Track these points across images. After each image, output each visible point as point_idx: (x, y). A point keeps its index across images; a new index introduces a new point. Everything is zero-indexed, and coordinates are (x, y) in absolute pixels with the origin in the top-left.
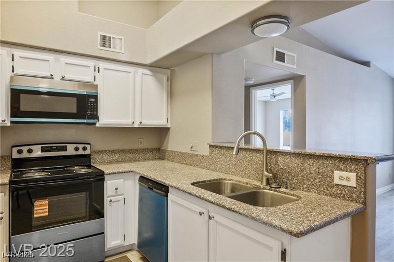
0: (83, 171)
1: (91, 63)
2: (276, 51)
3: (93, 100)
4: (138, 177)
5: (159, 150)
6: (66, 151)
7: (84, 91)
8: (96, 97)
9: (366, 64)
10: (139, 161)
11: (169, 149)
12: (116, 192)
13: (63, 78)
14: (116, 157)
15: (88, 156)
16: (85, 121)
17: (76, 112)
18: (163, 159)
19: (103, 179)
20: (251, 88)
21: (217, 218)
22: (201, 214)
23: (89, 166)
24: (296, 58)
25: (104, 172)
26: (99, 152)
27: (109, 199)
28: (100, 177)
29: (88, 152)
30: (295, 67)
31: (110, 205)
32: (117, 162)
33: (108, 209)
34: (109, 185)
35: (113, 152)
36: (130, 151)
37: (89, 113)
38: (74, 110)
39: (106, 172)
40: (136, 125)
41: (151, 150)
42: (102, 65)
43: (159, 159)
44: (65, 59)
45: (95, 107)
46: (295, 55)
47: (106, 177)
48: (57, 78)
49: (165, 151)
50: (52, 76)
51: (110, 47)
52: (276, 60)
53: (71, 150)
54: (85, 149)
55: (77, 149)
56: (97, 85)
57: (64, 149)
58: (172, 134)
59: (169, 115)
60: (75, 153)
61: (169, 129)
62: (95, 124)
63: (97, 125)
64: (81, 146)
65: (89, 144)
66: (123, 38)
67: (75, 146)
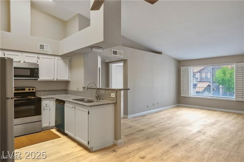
0: (33, 98)
1: (36, 55)
2: (113, 51)
3: (37, 70)
4: (55, 99)
5: (66, 90)
6: (25, 90)
7: (33, 67)
8: (38, 69)
9: (160, 53)
10: (57, 94)
11: (70, 89)
12: (46, 106)
13: (24, 62)
14: (46, 93)
15: (35, 92)
16: (33, 78)
17: (29, 75)
18: (68, 94)
19: (41, 100)
20: (109, 63)
21: (77, 107)
22: (73, 107)
23: (35, 96)
24: (122, 53)
25: (41, 98)
26: (39, 91)
27: (44, 108)
28: (40, 100)
29: (34, 91)
30: (122, 56)
31: (44, 110)
32: (47, 95)
33: (43, 112)
34: (44, 103)
35: (45, 91)
36: (53, 91)
37: (35, 75)
38: (29, 74)
39: (42, 98)
40: (55, 80)
41: (62, 90)
42: (40, 56)
43: (66, 94)
44: (25, 54)
45: (37, 73)
46: (122, 52)
47: (42, 100)
48: (22, 62)
49: (68, 90)
50: (20, 61)
51: (44, 49)
52: (113, 54)
53: (27, 90)
54: (33, 90)
55: (29, 90)
56: (38, 64)
57: (24, 89)
58: (71, 83)
59: (70, 75)
60: (29, 91)
61: (70, 81)
62: (38, 79)
63: (38, 80)
64: (31, 89)
65: (35, 87)
66: (49, 45)
67: (29, 88)
